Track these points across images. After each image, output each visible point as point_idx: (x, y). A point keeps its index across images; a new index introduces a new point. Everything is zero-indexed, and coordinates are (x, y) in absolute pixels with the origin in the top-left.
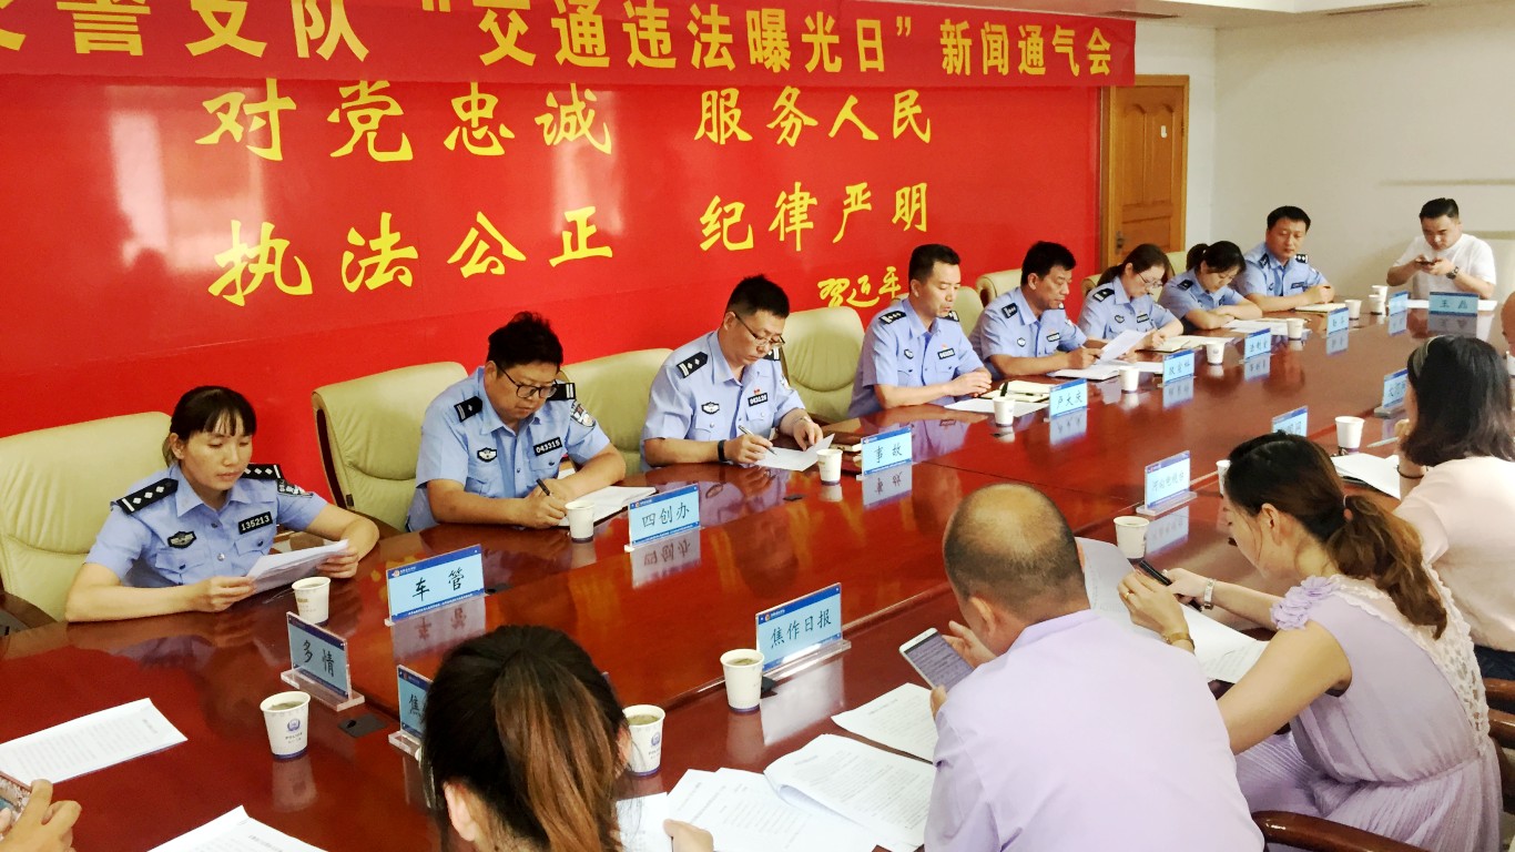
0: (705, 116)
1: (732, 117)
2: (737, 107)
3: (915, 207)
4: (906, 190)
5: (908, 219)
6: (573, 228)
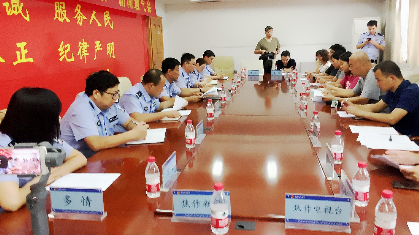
0: (57, 11)
1: (64, 12)
2: (65, 9)
3: (112, 50)
4: (109, 44)
5: (110, 54)
6: (19, 49)
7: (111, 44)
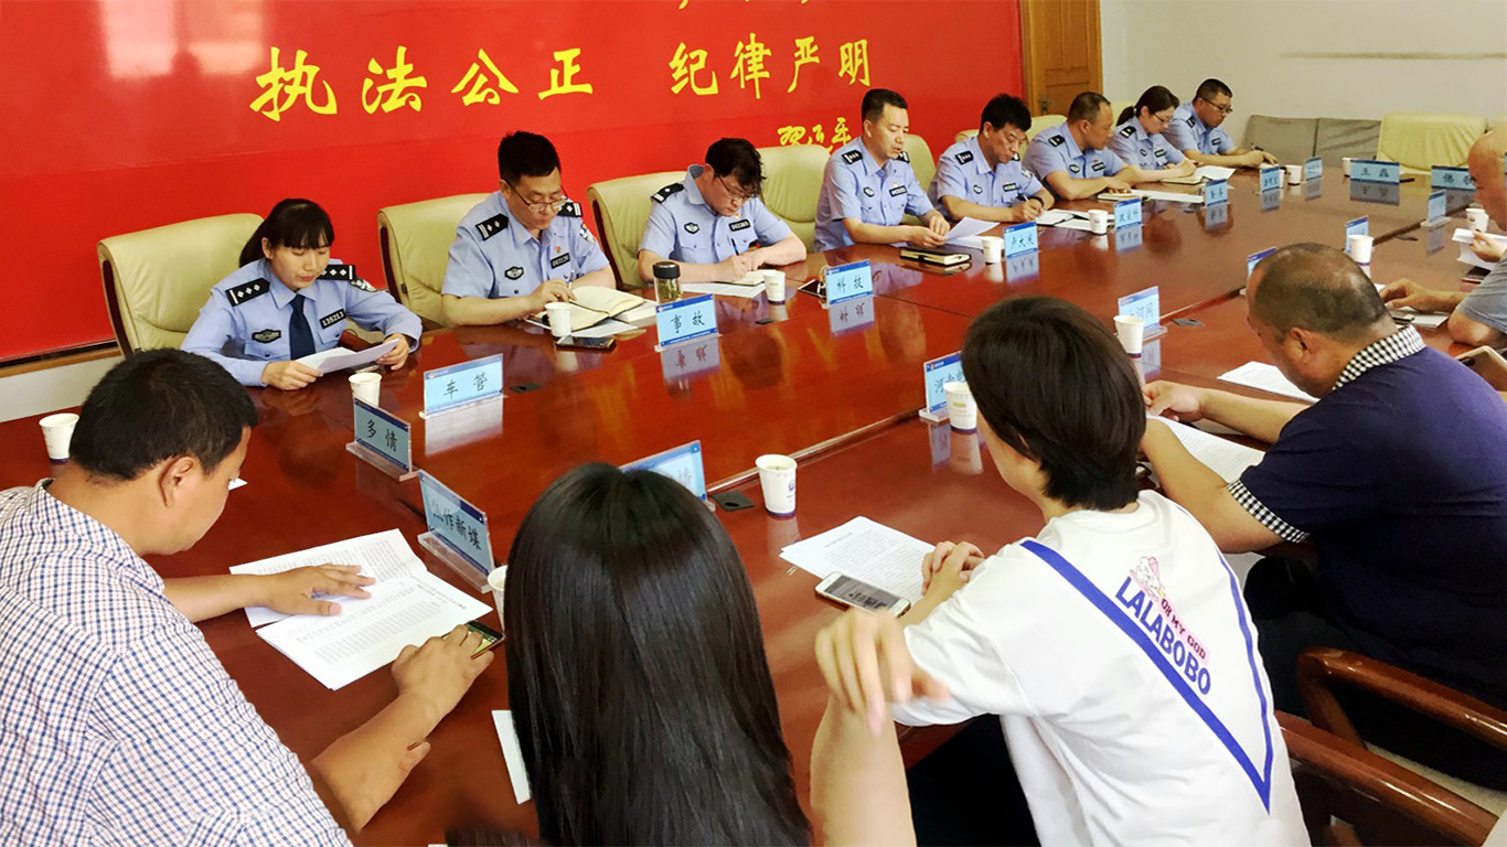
3: (858, 62)
4: (849, 46)
5: (853, 74)
6: (560, 66)
7: (856, 44)
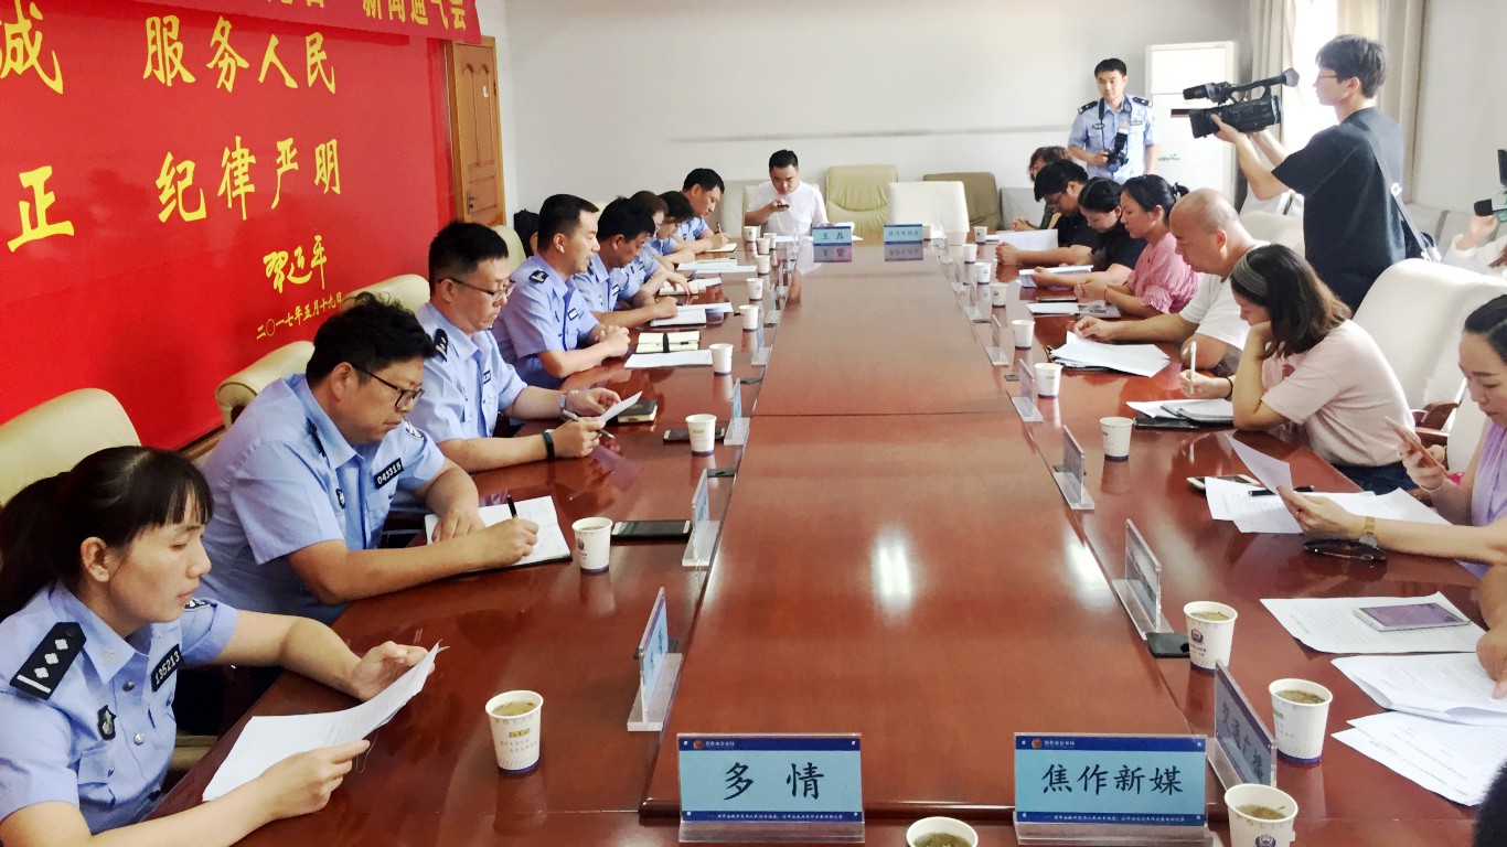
0: (151, 49)
1: (175, 51)
2: (178, 40)
3: (330, 166)
4: (322, 147)
5: (326, 180)
6: (29, 195)
7: (328, 144)
